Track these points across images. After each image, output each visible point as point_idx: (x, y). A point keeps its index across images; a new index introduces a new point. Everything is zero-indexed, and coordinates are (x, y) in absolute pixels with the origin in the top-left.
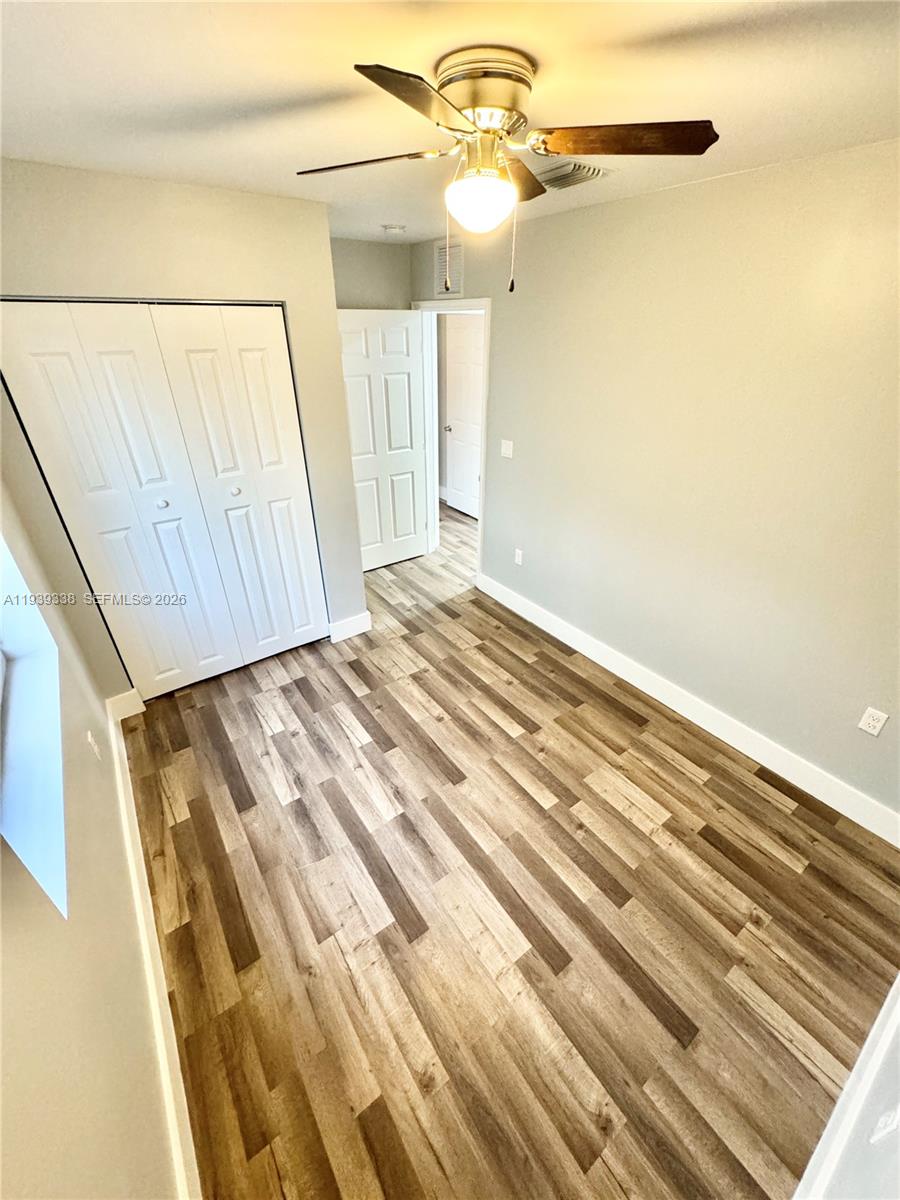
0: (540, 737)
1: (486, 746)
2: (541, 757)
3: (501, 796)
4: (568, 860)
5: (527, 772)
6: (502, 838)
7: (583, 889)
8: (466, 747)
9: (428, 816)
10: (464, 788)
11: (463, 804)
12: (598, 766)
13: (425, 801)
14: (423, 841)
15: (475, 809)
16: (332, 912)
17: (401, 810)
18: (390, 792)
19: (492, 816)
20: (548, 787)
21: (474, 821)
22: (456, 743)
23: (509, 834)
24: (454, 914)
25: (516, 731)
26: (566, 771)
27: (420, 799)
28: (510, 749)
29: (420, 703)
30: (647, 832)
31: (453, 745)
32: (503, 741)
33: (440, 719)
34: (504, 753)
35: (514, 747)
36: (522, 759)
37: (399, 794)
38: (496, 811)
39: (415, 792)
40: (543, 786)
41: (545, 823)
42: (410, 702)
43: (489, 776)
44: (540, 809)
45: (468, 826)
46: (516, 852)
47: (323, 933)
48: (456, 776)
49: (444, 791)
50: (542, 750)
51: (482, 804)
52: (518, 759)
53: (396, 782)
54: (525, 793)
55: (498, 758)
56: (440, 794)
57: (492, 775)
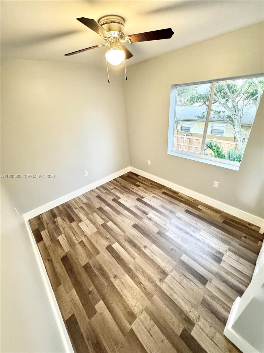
0: (107, 244)
1: (127, 238)
2: (109, 236)
3: (122, 223)
4: (108, 212)
5: (114, 230)
6: (122, 214)
7: (107, 208)
8: (133, 236)
9: (141, 215)
10: (133, 223)
11: (132, 219)
12: (91, 236)
13: (142, 219)
14: (140, 210)
15: (129, 218)
16: (154, 199)
17: (148, 216)
18: (152, 219)
19: (125, 218)
20: (109, 227)
21: (129, 216)
22: (137, 237)
23: (121, 214)
24: (131, 202)
25: (116, 246)
26: (102, 232)
27: (144, 219)
28: (119, 238)
29: (156, 255)
30: (88, 220)
31: (138, 237)
32: (121, 240)
33: (145, 247)
34: (121, 236)
35: (117, 239)
36: (115, 234)
37: (150, 219)
38: (124, 219)
39: (145, 220)
40: (110, 227)
41: (112, 218)
42: (160, 254)
43: (125, 227)
44: (112, 221)
45: (130, 215)
46: (119, 212)
47: (153, 197)
48: (135, 226)
49: (137, 222)
50: (108, 238)
51: (127, 220)
52: (116, 234)
53: (151, 222)
54: (116, 224)
55: (122, 233)
56: (139, 221)
57: (124, 228)
